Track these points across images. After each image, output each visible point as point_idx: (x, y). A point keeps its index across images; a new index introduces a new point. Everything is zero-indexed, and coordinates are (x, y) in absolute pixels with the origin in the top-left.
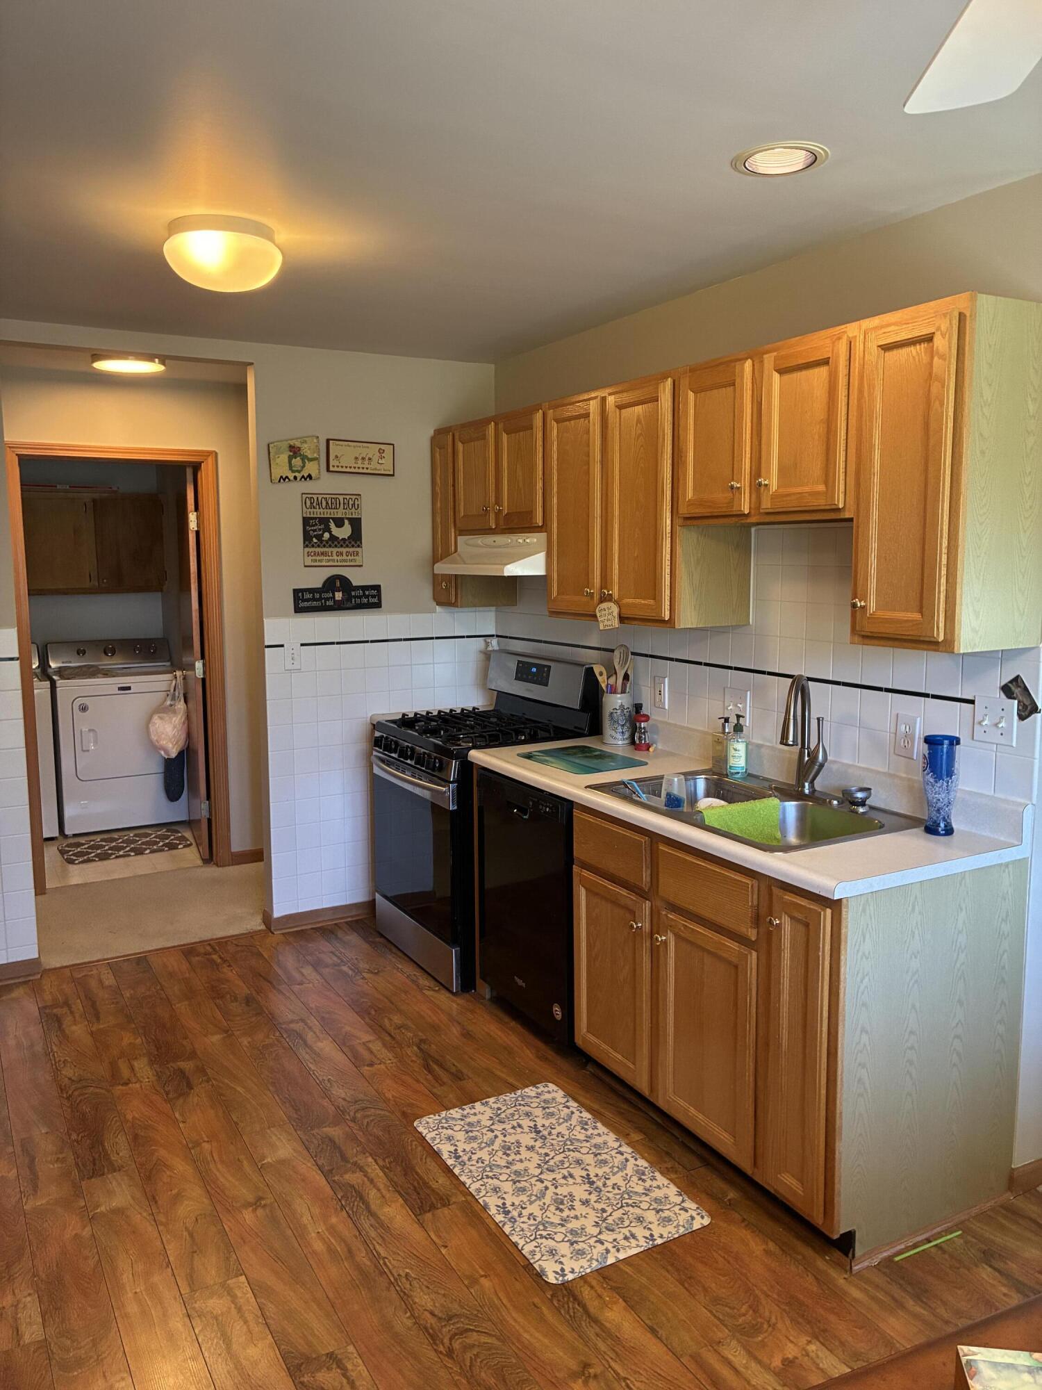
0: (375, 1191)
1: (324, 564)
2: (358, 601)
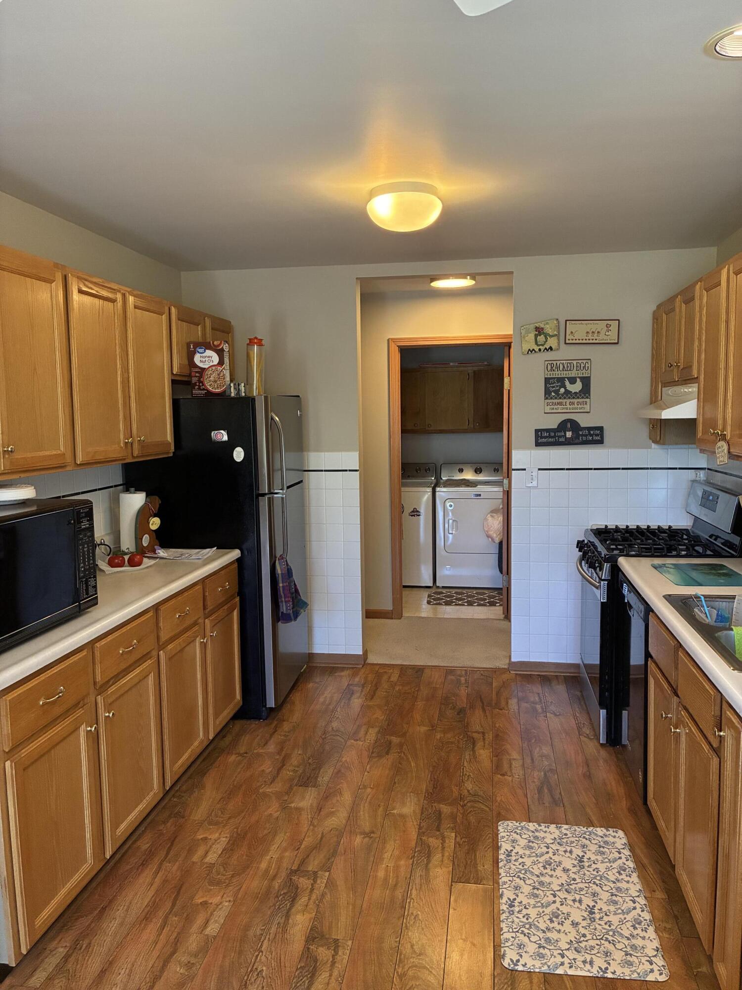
0: (440, 855)
1: (560, 411)
2: (584, 438)
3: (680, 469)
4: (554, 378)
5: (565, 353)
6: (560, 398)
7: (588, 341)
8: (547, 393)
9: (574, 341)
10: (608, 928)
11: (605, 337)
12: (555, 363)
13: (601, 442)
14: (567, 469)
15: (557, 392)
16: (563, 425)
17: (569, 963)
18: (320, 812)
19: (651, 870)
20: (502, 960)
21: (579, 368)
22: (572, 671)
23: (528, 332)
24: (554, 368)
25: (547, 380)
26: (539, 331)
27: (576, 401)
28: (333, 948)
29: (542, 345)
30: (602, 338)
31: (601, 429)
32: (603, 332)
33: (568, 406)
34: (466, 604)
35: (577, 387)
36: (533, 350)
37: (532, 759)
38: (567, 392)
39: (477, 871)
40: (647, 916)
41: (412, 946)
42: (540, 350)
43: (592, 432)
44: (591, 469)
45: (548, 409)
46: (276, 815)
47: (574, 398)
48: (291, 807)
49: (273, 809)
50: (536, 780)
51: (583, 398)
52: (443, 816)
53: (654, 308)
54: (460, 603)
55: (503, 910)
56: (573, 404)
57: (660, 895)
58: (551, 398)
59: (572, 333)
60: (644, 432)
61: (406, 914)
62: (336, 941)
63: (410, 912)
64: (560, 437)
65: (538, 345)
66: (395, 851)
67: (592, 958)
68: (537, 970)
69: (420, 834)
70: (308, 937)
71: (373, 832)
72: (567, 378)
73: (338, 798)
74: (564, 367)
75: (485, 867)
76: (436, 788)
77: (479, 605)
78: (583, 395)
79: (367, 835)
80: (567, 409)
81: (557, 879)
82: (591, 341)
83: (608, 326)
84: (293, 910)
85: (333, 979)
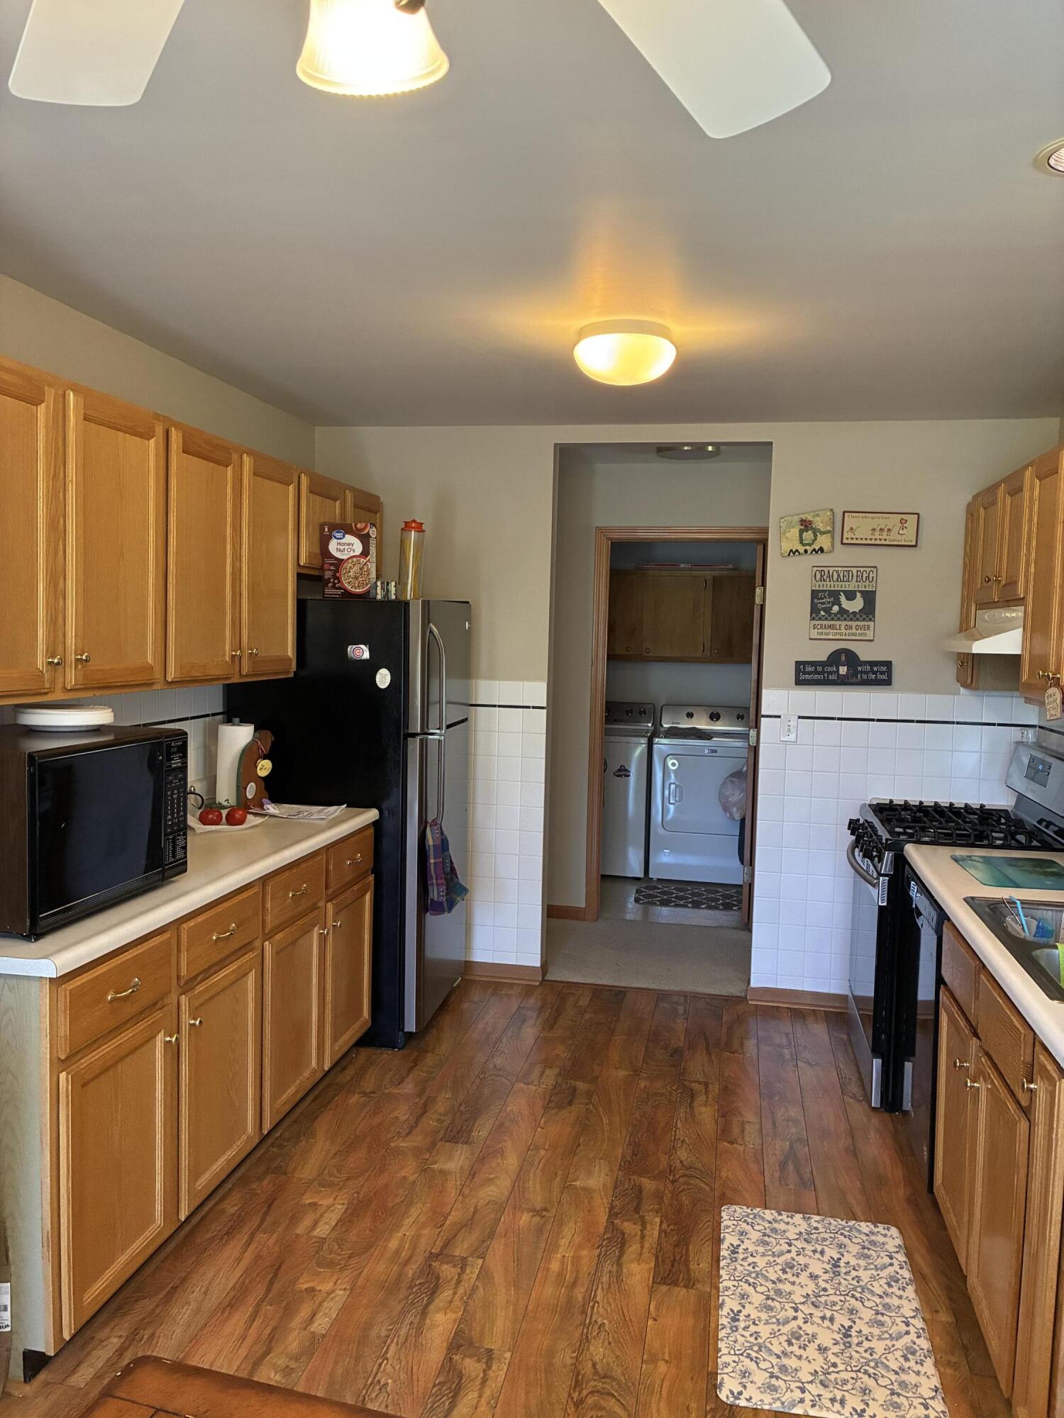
0: (639, 1246)
1: (831, 637)
2: (865, 677)
3: (999, 725)
4: (825, 591)
5: (840, 558)
6: (832, 619)
7: (873, 542)
8: (814, 611)
9: (854, 541)
10: (869, 1357)
11: (899, 537)
12: (826, 570)
13: (888, 682)
14: (839, 719)
15: (828, 611)
16: (835, 658)
17: (812, 1401)
18: (473, 1178)
19: (934, 1284)
20: (718, 1390)
21: (859, 577)
22: (837, 1004)
23: (790, 525)
24: (825, 577)
25: (815, 594)
26: (806, 525)
27: (854, 624)
28: (484, 1360)
29: (810, 545)
30: (894, 538)
31: (888, 664)
32: (895, 530)
33: (843, 631)
34: (690, 905)
35: (857, 605)
36: (797, 551)
37: (774, 1124)
38: (843, 612)
39: (688, 1270)
40: (924, 1344)
41: (594, 1365)
42: (806, 551)
43: (875, 669)
44: (873, 720)
45: (814, 634)
46: (412, 1178)
47: (851, 620)
48: (433, 1169)
49: (408, 1170)
50: (777, 1152)
51: (864, 620)
52: (643, 1194)
53: (969, 498)
54: (682, 903)
55: (722, 1324)
56: (851, 628)
57: (944, 1317)
58: (820, 619)
59: (852, 529)
60: (950, 670)
61: (587, 1321)
62: (490, 1351)
63: (593, 1320)
64: (831, 673)
65: (804, 545)
66: (575, 1237)
67: (843, 1396)
68: (766, 1407)
69: (612, 1214)
70: (451, 1343)
71: (546, 1210)
72: (843, 591)
73: (499, 1160)
74: (839, 576)
75: (700, 1265)
76: (636, 1155)
77: (709, 907)
78: (864, 616)
79: (537, 1212)
80: (841, 634)
81: (802, 1288)
82: (878, 542)
83: (903, 522)
84: (432, 1307)
85: (483, 1401)
